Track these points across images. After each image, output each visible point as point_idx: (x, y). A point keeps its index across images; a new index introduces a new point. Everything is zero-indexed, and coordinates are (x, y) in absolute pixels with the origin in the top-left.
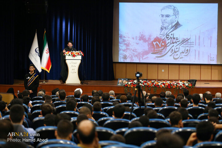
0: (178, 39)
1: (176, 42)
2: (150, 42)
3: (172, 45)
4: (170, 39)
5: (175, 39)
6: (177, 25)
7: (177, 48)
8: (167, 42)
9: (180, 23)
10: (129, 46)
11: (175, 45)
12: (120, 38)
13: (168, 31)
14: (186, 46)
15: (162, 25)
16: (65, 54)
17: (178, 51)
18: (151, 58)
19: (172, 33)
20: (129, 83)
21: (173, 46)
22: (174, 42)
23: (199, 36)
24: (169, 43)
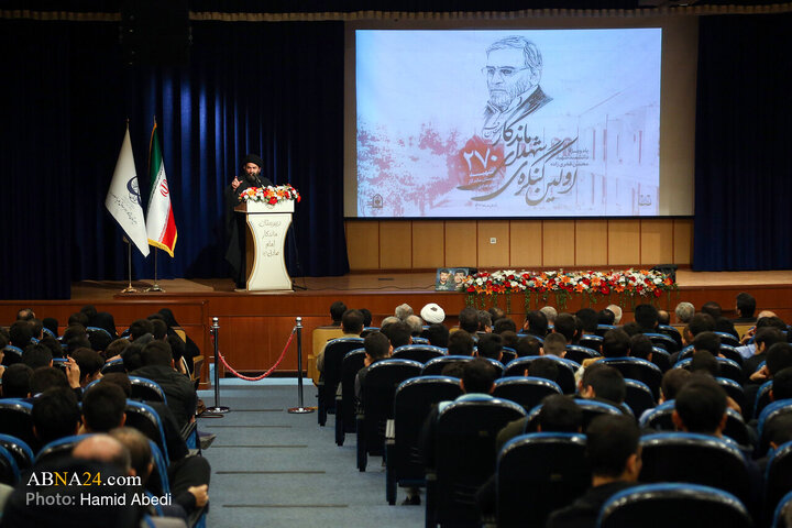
0: (540, 142)
1: (533, 152)
2: (454, 153)
3: (523, 160)
4: (516, 142)
5: (532, 142)
6: (537, 99)
7: (537, 171)
8: (507, 151)
9: (545, 90)
10: (388, 167)
11: (531, 159)
12: (359, 143)
13: (510, 118)
14: (565, 162)
15: (489, 98)
16: (246, 197)
17: (540, 179)
18: (459, 204)
19: (522, 123)
20: (480, 281)
21: (526, 163)
22: (527, 151)
23: (605, 132)
24: (512, 153)
